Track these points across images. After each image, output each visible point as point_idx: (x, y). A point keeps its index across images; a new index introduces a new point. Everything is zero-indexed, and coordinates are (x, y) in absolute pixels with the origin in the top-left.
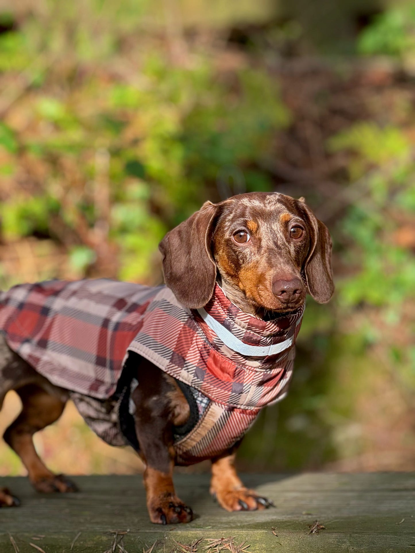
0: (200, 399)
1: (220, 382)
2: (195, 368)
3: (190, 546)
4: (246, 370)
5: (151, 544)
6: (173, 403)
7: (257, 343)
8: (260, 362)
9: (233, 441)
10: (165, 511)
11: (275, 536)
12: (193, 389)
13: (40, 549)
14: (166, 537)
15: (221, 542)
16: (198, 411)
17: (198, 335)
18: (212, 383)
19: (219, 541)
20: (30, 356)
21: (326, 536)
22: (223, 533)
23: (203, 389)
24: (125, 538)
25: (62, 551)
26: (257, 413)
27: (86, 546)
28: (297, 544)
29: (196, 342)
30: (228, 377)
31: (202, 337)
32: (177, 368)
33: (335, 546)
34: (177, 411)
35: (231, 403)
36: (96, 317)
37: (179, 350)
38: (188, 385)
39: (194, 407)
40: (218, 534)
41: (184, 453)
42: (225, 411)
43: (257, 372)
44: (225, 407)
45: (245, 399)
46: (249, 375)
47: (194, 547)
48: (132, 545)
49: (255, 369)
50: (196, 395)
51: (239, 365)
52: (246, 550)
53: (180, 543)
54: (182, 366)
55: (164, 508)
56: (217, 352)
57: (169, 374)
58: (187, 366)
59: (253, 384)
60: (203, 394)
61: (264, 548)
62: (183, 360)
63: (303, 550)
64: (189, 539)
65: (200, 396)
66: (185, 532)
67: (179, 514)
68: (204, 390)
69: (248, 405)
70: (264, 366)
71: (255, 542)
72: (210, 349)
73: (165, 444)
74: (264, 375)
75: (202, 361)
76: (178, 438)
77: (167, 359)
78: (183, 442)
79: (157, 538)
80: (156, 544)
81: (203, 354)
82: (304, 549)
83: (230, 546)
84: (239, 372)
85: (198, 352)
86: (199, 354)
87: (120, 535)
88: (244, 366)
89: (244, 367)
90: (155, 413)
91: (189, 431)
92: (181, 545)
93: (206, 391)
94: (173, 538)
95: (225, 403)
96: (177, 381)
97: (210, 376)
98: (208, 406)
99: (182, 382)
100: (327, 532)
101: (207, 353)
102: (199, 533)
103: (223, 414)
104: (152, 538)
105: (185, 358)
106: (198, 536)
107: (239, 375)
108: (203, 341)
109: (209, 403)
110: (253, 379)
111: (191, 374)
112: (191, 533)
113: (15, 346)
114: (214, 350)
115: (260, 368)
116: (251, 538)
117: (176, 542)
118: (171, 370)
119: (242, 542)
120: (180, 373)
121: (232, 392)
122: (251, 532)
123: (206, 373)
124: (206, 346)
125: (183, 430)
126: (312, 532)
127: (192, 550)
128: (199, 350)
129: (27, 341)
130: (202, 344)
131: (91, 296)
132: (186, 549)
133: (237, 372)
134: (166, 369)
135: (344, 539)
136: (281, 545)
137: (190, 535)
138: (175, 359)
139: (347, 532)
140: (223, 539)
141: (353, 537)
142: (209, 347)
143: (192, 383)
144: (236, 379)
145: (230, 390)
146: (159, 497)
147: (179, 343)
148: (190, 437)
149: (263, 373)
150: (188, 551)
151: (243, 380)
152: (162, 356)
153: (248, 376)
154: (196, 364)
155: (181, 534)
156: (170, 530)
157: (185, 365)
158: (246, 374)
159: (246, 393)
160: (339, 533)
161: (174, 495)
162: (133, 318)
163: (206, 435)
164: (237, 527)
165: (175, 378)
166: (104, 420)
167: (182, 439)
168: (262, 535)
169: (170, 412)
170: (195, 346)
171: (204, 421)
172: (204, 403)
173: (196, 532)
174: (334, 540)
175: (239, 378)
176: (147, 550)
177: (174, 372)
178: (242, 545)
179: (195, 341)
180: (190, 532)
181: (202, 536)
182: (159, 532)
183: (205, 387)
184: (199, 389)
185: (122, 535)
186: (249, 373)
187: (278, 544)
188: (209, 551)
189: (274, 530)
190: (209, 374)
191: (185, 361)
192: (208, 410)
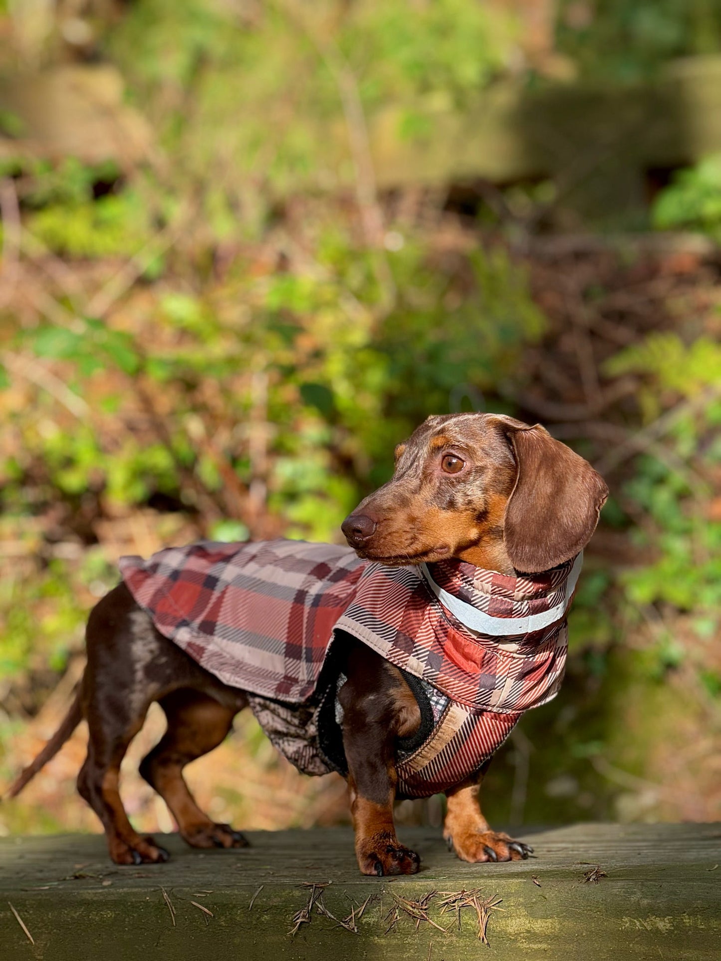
0: (435, 699)
1: (462, 673)
2: (428, 653)
3: (418, 902)
4: (499, 656)
5: (363, 901)
6: (397, 705)
7: (509, 613)
8: (518, 643)
9: (481, 761)
10: (381, 857)
11: (537, 886)
12: (425, 684)
13: (206, 910)
14: (384, 890)
15: (461, 895)
16: (432, 715)
17: (432, 608)
18: (451, 674)
19: (458, 894)
20: (190, 644)
21: (608, 885)
22: (463, 884)
23: (440, 683)
24: (326, 891)
25: (237, 911)
26: (516, 720)
27: (271, 904)
28: (568, 897)
29: (429, 618)
30: (474, 667)
31: (437, 611)
32: (403, 654)
33: (620, 898)
34: (403, 715)
35: (479, 703)
36: (286, 589)
37: (406, 628)
38: (418, 678)
39: (427, 711)
40: (458, 885)
41: (412, 777)
42: (470, 715)
43: (514, 658)
44: (470, 709)
45: (499, 697)
46: (504, 663)
47: (423, 902)
48: (336, 903)
49: (512, 654)
50: (430, 692)
51: (488, 649)
52: (497, 907)
53: (403, 898)
54: (410, 651)
55: (380, 854)
56: (458, 632)
57: (391, 663)
58: (416, 651)
59: (509, 675)
60: (439, 690)
61: (522, 904)
62: (411, 643)
63: (576, 905)
64: (416, 892)
65: (435, 695)
66: (410, 883)
67: (401, 860)
68: (441, 685)
69: (503, 706)
70: (524, 649)
71: (508, 895)
72: (448, 628)
73: (384, 763)
74: (524, 663)
75: (437, 643)
76: (403, 755)
77: (389, 641)
78: (411, 761)
79: (371, 892)
80: (369, 900)
81: (439, 634)
82: (578, 904)
83: (474, 901)
84: (489, 659)
85: (432, 631)
86: (434, 634)
87: (318, 888)
88: (495, 650)
89: (495, 652)
90: (371, 719)
91: (419, 744)
92: (406, 901)
93: (444, 685)
94: (393, 892)
95: (470, 704)
96: (403, 672)
97: (449, 664)
98: (446, 708)
99: (411, 674)
100: (610, 880)
101: (444, 633)
102: (431, 884)
103: (467, 718)
104: (363, 892)
105: (414, 639)
106: (429, 888)
107: (489, 663)
108: (438, 616)
109: (448, 703)
110: (510, 669)
111: (422, 662)
112: (418, 885)
113: (166, 630)
114: (454, 630)
115: (518, 652)
116: (503, 889)
117: (398, 897)
118: (395, 657)
119: (490, 895)
120: (408, 660)
121: (481, 687)
122: (503, 882)
123: (444, 660)
124: (442, 623)
125: (411, 743)
126: (589, 879)
127: (420, 908)
128: (433, 629)
129: (184, 623)
130: (437, 620)
131: (277, 562)
132: (412, 906)
133: (486, 660)
134: (387, 655)
135: (634, 889)
136: (545, 898)
137: (417, 888)
138: (401, 641)
139: (638, 879)
140: (464, 891)
141: (646, 886)
142: (446, 624)
143: (423, 674)
144: (485, 670)
145: (478, 684)
146: (373, 838)
147: (406, 618)
148: (421, 752)
149: (523, 660)
150: (415, 909)
151: (495, 671)
152: (382, 637)
153: (502, 665)
154: (429, 648)
155: (405, 886)
156: (389, 882)
157: (414, 650)
158: (499, 662)
159: (499, 689)
160: (627, 881)
161: (394, 836)
162: (340, 589)
163: (443, 750)
164: (483, 877)
165: (400, 668)
166: (297, 736)
167: (410, 756)
168: (518, 886)
169: (392, 717)
170: (427, 622)
171: (441, 730)
172: (441, 704)
173: (425, 883)
174: (620, 890)
175: (490, 668)
176: (357, 909)
177: (398, 659)
178: (491, 899)
179: (427, 616)
180: (417, 883)
181: (435, 888)
182: (373, 884)
183: (442, 681)
184: (434, 683)
185: (321, 887)
186: (504, 661)
187: (541, 897)
188: (445, 908)
189: (536, 878)
190: (447, 661)
191: (414, 643)
192: (447, 714)
